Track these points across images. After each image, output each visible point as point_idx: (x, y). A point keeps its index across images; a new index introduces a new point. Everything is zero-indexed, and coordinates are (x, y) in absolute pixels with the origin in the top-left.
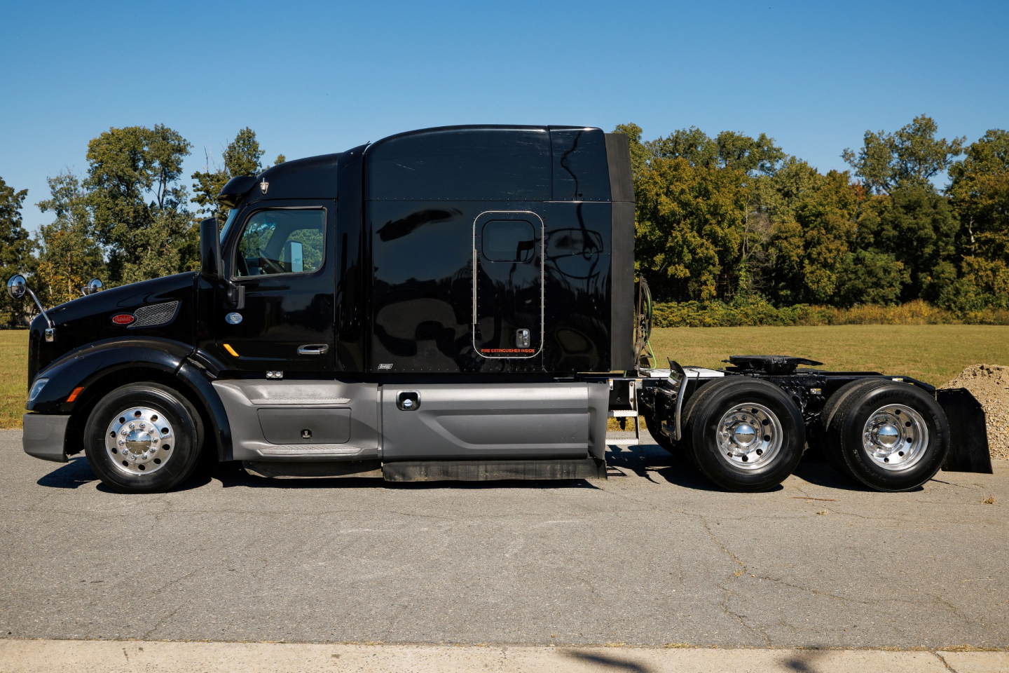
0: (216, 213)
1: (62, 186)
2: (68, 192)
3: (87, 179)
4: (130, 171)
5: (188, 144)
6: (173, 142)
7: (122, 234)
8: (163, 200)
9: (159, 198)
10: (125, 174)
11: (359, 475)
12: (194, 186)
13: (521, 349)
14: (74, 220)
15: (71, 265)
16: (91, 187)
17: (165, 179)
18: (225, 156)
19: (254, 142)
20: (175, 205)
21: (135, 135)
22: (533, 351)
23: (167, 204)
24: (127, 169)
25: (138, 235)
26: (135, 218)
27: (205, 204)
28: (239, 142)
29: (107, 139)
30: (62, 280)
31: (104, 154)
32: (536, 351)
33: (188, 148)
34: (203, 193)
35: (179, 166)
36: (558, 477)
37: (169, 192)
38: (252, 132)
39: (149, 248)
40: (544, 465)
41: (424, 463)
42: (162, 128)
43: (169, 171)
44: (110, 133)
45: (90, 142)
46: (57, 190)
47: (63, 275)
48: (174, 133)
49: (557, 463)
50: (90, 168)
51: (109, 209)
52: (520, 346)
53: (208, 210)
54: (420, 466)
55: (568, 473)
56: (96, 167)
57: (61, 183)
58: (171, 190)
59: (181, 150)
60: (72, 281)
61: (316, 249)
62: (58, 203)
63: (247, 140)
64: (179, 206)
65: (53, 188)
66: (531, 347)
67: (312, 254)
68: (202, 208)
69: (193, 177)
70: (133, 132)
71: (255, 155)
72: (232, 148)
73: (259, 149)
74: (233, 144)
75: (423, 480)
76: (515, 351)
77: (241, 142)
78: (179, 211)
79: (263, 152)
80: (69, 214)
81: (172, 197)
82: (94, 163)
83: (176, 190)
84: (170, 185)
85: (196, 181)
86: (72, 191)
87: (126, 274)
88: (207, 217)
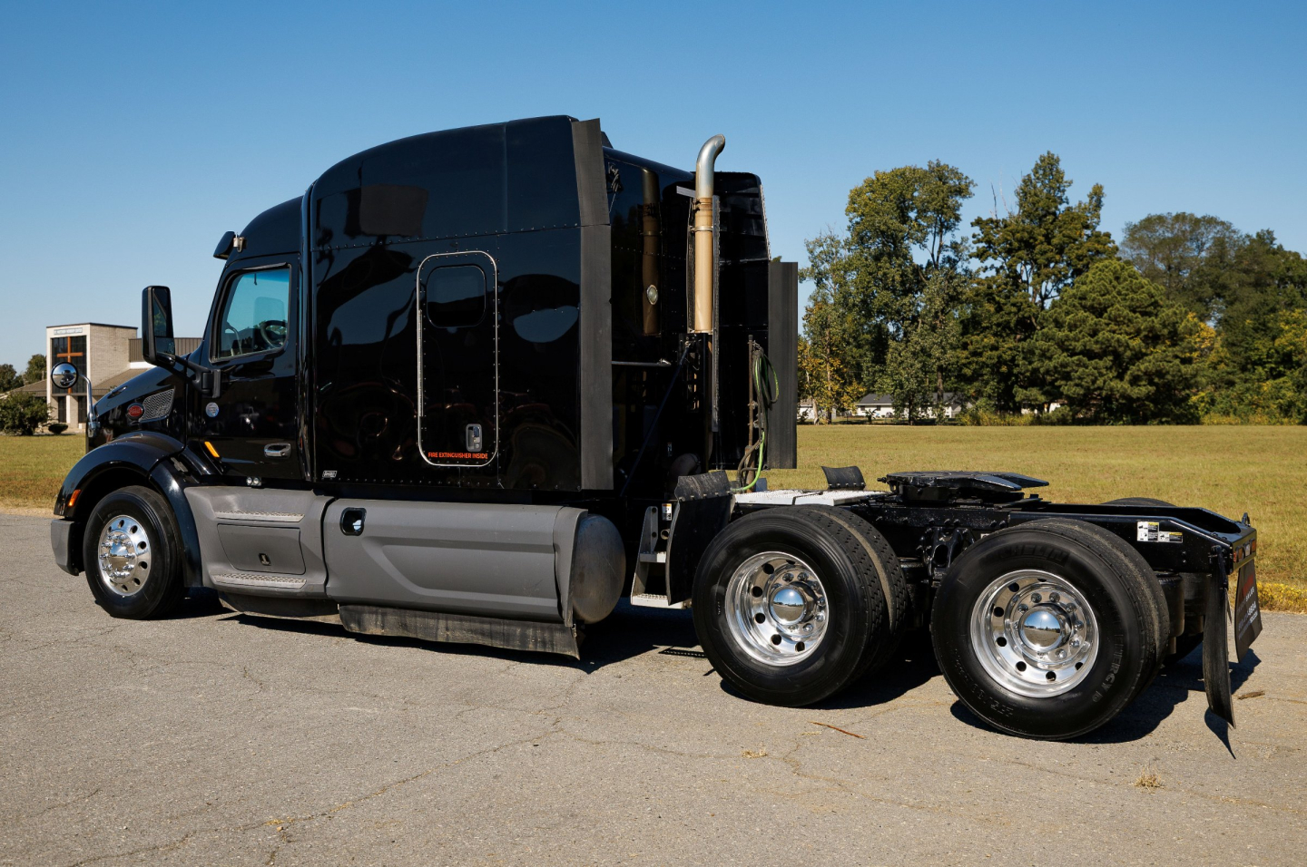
0: (1001, 271)
1: (821, 249)
2: (829, 256)
3: (848, 239)
4: (895, 224)
5: (971, 182)
6: (951, 182)
7: (886, 304)
8: (938, 257)
9: (933, 255)
10: (889, 228)
11: (320, 619)
12: (974, 236)
13: (472, 453)
14: (835, 290)
15: (831, 345)
16: (853, 247)
17: (941, 231)
18: (1018, 194)
19: (1058, 171)
20: (953, 263)
21: (906, 178)
22: (485, 456)
23: (943, 262)
24: (891, 221)
25: (905, 304)
26: (903, 283)
27: (986, 258)
28: (1037, 173)
29: (870, 186)
30: (820, 364)
31: (866, 205)
32: (490, 457)
33: (972, 189)
34: (984, 244)
35: (957, 212)
36: (531, 647)
37: (947, 246)
38: (1055, 157)
39: (920, 320)
40: (513, 628)
41: (380, 610)
42: (938, 165)
43: (946, 219)
44: (874, 178)
45: (851, 191)
46: (816, 254)
47: (821, 358)
48: (952, 170)
49: (529, 627)
50: (850, 224)
51: (870, 274)
52: (471, 448)
53: (992, 267)
54: (376, 613)
55: (544, 643)
56: (857, 223)
57: (821, 245)
58: (949, 244)
59: (961, 191)
60: (832, 365)
61: (1134, 312)
62: (817, 271)
63: (1049, 168)
64: (960, 264)
65: (811, 252)
66: (483, 451)
67: (1129, 320)
68: (984, 265)
69: (972, 225)
70: (900, 174)
71: (1059, 188)
72: (1027, 181)
73: (1065, 179)
74: (1029, 175)
75: (379, 634)
76: (467, 456)
77: (1041, 172)
78: (959, 270)
79: (1070, 183)
80: (829, 283)
81: (951, 254)
82: (854, 217)
83: (956, 243)
84: (948, 238)
85: (977, 230)
86: (833, 254)
87: (890, 355)
88: (990, 276)
